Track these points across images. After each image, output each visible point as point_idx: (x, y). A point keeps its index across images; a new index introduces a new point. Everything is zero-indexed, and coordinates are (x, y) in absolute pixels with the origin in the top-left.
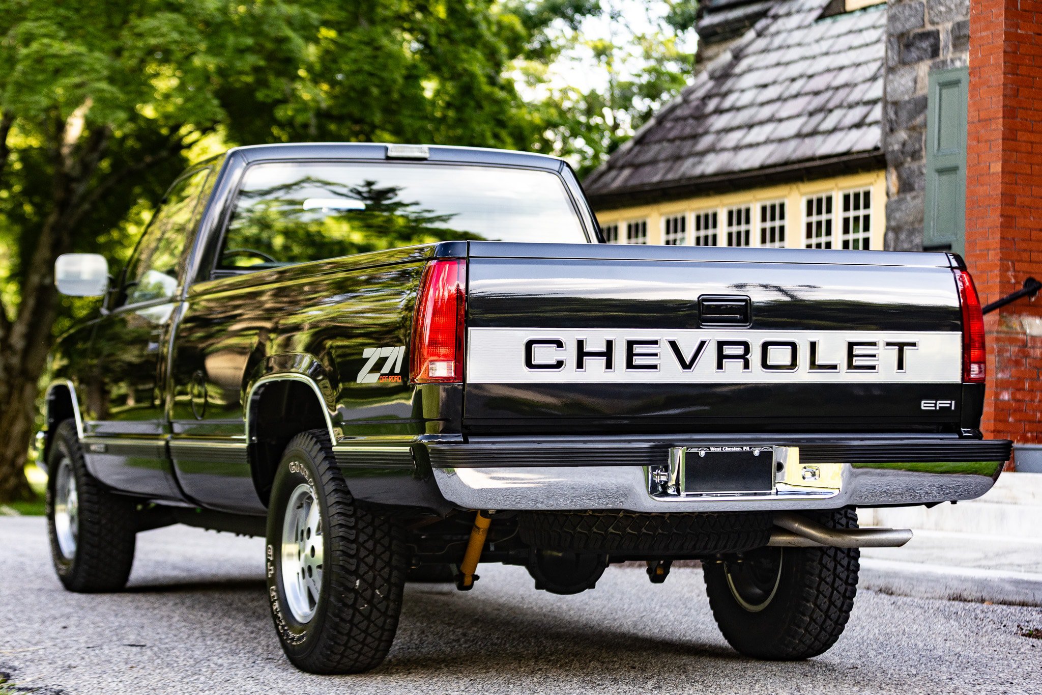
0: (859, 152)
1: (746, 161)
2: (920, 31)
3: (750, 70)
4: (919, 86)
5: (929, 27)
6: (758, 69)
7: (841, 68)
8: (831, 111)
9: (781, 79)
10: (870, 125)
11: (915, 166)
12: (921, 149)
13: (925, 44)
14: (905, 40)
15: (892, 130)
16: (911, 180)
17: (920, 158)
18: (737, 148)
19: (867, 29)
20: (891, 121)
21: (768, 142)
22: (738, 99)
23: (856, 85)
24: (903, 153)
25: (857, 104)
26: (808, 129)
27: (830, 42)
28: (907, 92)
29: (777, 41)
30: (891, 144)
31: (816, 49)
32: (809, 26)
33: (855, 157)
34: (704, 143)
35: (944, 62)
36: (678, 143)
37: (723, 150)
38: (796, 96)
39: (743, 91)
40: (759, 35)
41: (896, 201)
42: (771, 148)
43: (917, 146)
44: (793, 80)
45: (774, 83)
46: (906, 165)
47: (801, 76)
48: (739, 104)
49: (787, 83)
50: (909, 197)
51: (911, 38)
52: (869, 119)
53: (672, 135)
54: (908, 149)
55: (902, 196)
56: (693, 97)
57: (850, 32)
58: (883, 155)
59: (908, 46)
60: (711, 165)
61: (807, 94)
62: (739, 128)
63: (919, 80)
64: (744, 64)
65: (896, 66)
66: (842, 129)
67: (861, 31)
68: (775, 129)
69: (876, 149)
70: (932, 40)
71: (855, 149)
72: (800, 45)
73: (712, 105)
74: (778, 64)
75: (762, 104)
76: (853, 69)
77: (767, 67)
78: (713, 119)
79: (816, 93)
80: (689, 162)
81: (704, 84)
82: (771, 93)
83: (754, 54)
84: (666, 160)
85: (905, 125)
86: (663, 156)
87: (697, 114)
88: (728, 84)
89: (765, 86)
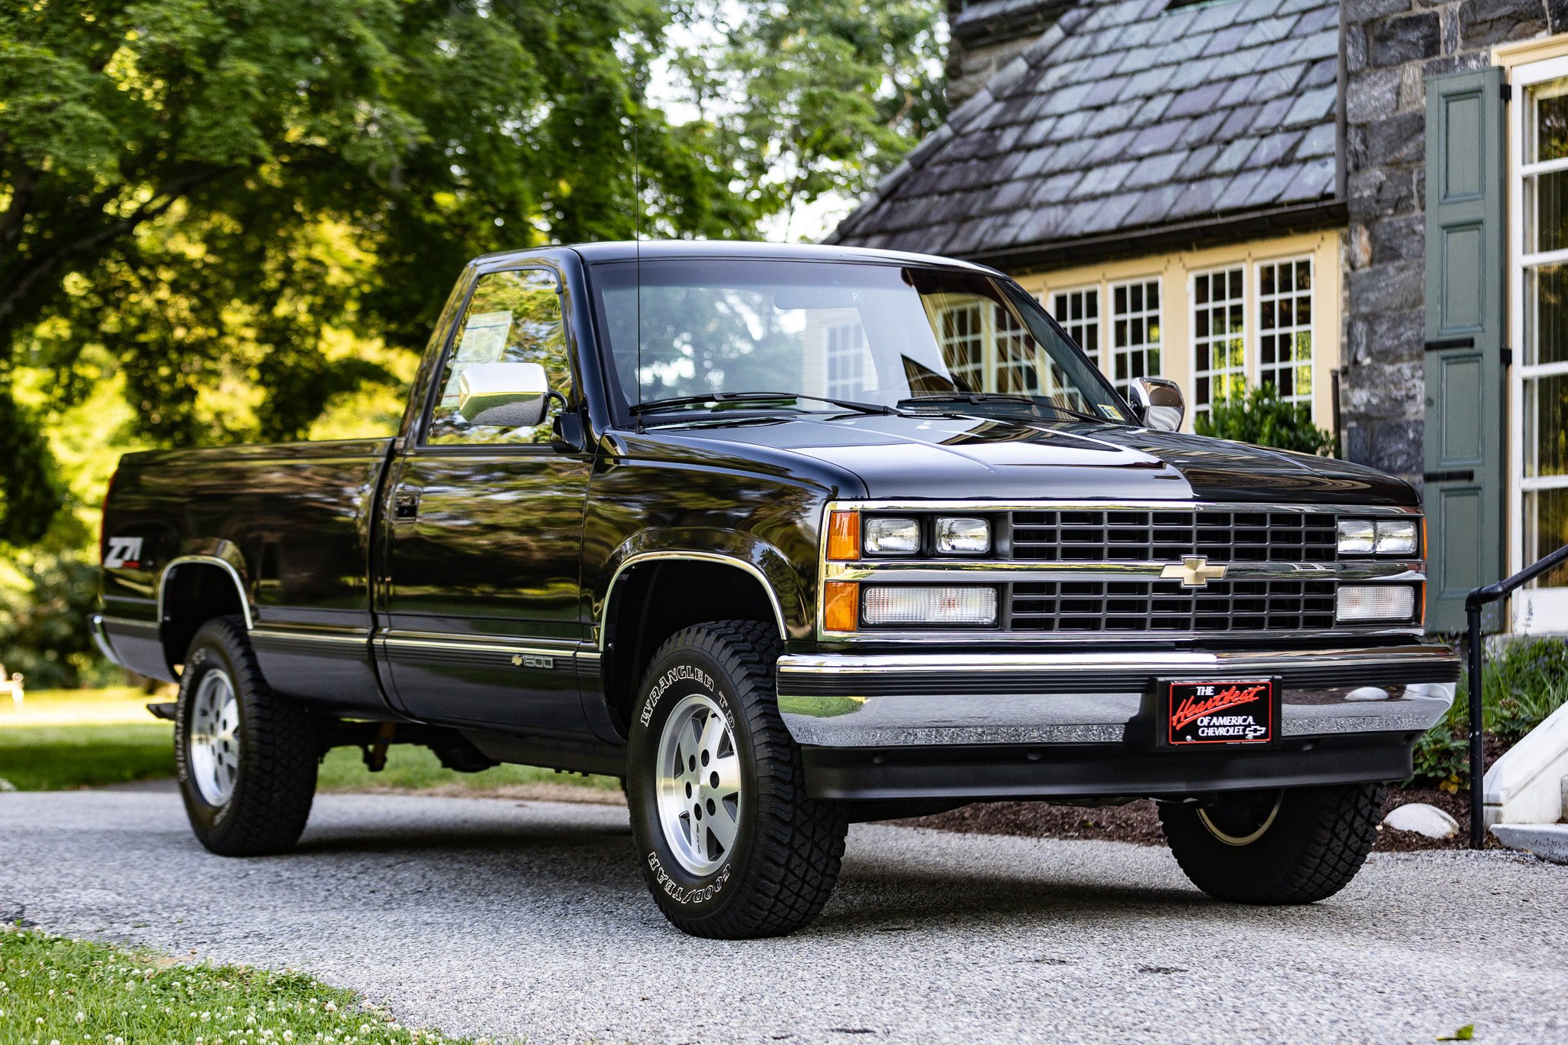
0: (1292, 203)
1: (1090, 220)
2: (1404, 15)
3: (1064, 85)
4: (1403, 100)
5: (1419, 10)
6: (1078, 83)
7: (1233, 78)
8: (1228, 142)
9: (1123, 97)
10: (1305, 161)
11: (1400, 221)
12: (1410, 196)
13: (1414, 35)
14: (1378, 30)
15: (1357, 167)
16: (1396, 243)
17: (1410, 208)
18: (1068, 202)
19: (1264, 19)
20: (1356, 154)
21: (1121, 191)
22: (1054, 128)
23: (1265, 103)
24: (1378, 201)
25: (1274, 130)
26: (1191, 170)
27: (1204, 39)
28: (1384, 108)
29: (1105, 42)
30: (1357, 188)
31: (1178, 52)
32: (1159, 16)
33: (1286, 209)
34: (1008, 194)
35: (1448, 63)
36: (958, 196)
37: (1042, 205)
38: (1159, 121)
39: (1061, 116)
40: (1069, 33)
41: (1368, 274)
42: (1131, 199)
43: (1404, 192)
44: (1148, 98)
45: (1113, 103)
46: (1386, 220)
47: (1161, 92)
48: (1057, 135)
49: (1138, 103)
50: (1391, 269)
51: (1387, 26)
52: (1303, 152)
53: (945, 185)
54: (1387, 195)
55: (1377, 266)
56: (971, 127)
57: (1234, 24)
58: (1344, 206)
59: (1383, 39)
60: (1027, 227)
61: (1177, 118)
62: (1065, 171)
63: (1404, 91)
64: (1052, 78)
65: (1362, 70)
66: (1254, 169)
67: (1254, 22)
68: (1132, 171)
69: (1325, 196)
70: (1425, 30)
71: (1286, 197)
72: (1146, 45)
73: (1008, 138)
74: (1113, 76)
75: (1099, 136)
76: (1255, 79)
77: (1096, 81)
78: (1015, 159)
79: (1196, 117)
80: (986, 224)
81: (987, 108)
82: (1113, 117)
83: (1066, 61)
84: (943, 222)
85: (1381, 159)
86: (936, 216)
87: (984, 152)
88: (1031, 108)
89: (1099, 108)
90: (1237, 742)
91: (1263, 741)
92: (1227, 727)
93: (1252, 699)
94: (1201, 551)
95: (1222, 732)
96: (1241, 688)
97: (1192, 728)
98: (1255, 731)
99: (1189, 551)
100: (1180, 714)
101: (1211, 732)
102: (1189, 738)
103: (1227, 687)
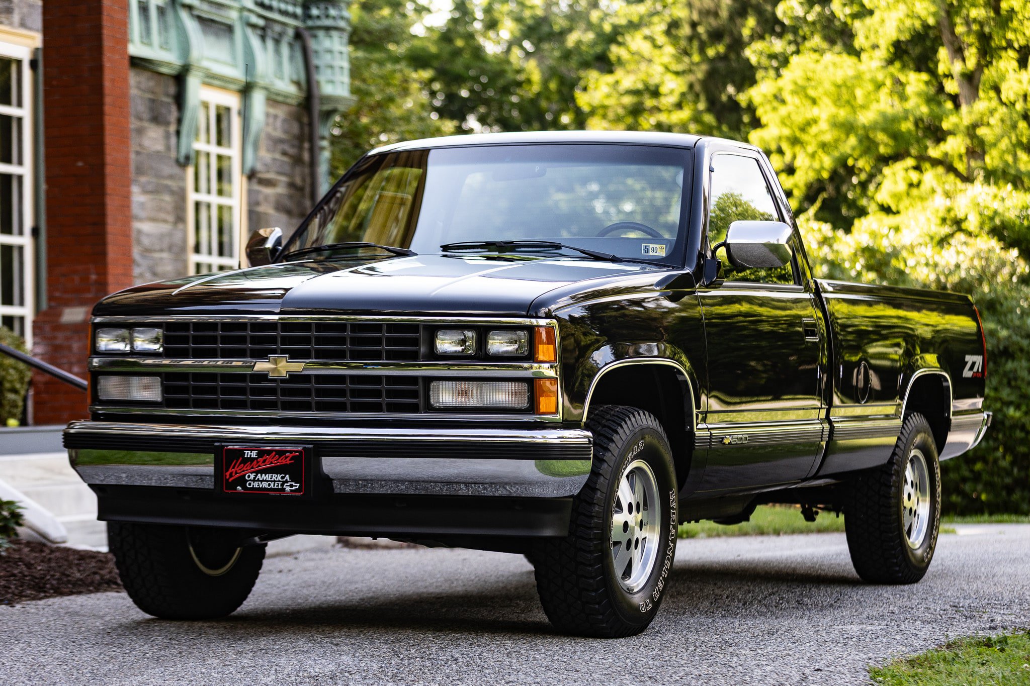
90: (278, 494)
91: (298, 494)
92: (268, 481)
93: (288, 461)
94: (283, 352)
95: (265, 485)
96: (281, 453)
97: (242, 481)
98: (291, 486)
99: (274, 351)
100: (230, 471)
101: (256, 485)
102: (239, 488)
103: (269, 452)
